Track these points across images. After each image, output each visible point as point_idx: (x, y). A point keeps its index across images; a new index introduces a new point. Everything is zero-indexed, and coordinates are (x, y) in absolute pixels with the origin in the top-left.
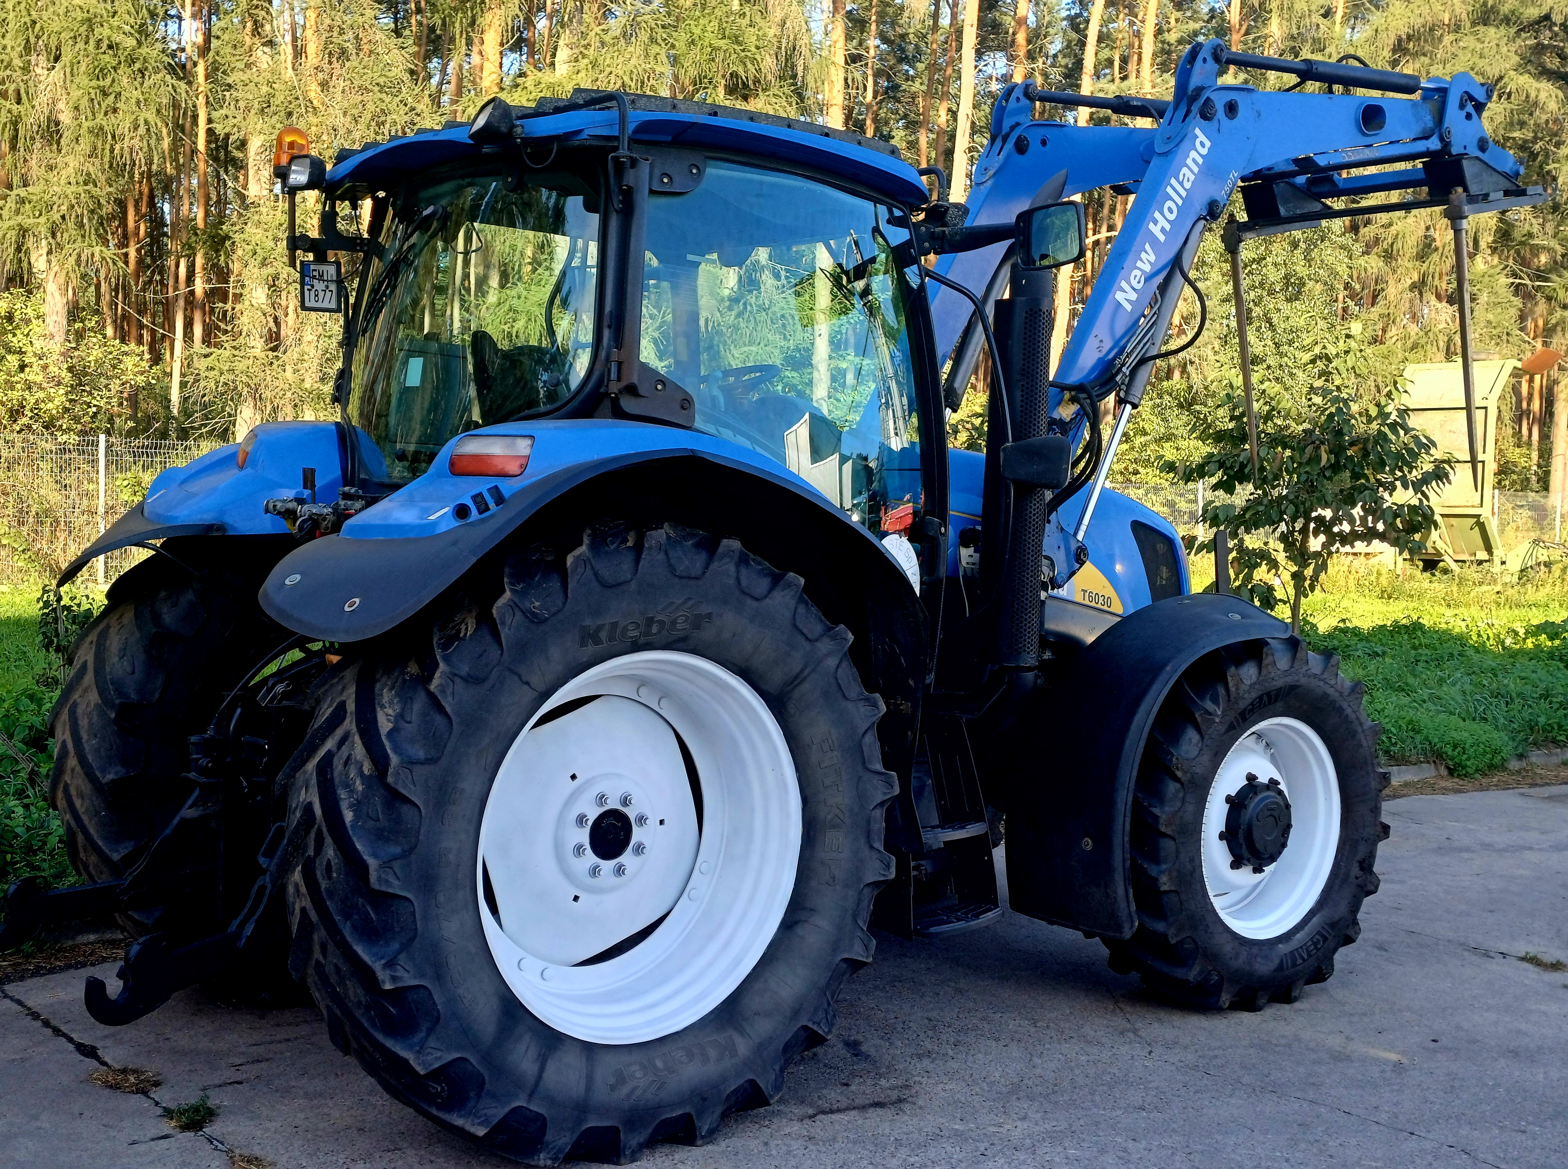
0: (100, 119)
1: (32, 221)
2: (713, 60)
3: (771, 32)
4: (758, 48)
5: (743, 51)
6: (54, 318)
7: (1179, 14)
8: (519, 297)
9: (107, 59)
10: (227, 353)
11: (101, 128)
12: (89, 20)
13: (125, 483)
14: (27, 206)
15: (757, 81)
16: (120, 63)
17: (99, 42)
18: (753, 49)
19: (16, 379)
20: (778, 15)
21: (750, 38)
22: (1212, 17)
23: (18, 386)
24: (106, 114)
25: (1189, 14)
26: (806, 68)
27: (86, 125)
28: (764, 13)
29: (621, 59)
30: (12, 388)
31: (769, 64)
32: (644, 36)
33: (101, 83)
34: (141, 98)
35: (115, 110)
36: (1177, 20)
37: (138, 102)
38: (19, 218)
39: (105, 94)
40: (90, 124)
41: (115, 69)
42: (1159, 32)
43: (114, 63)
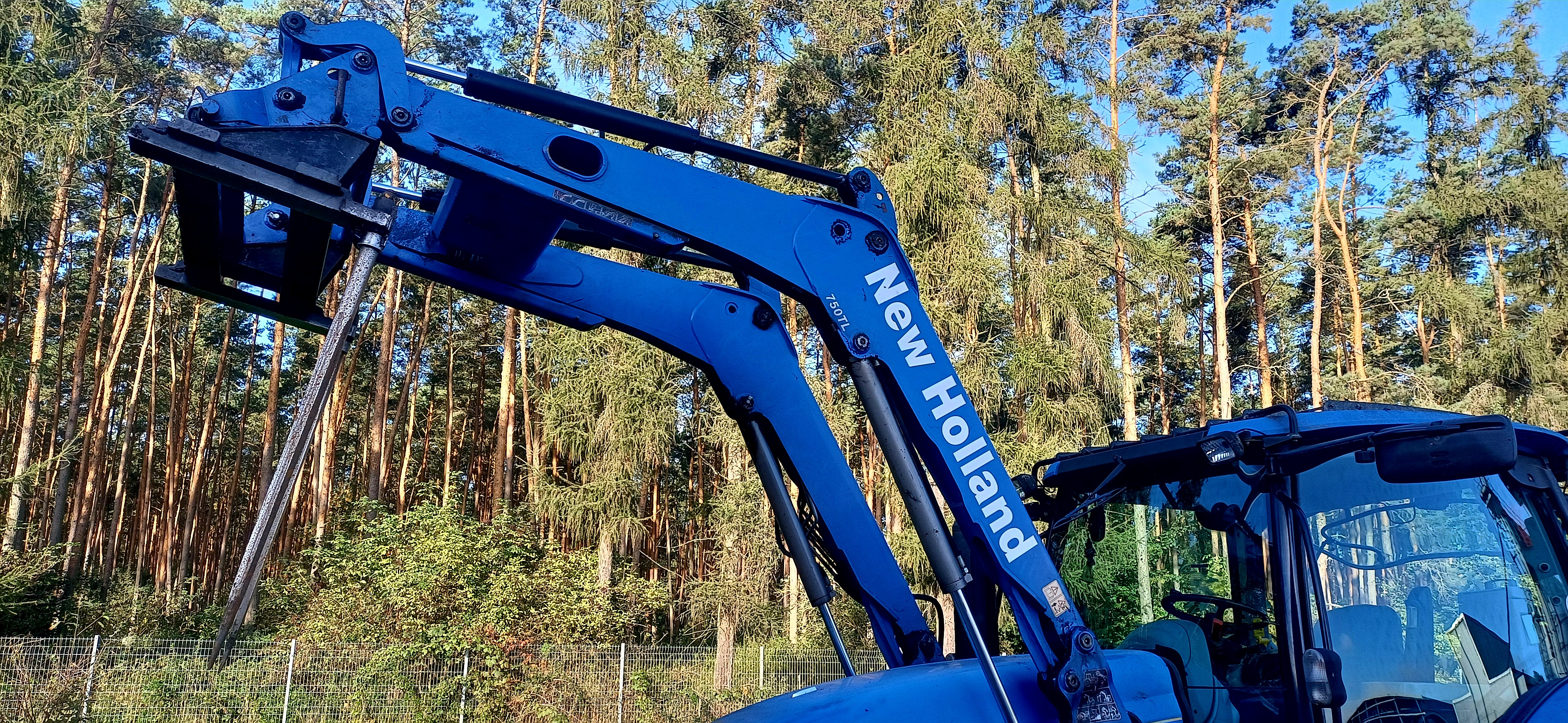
0: (631, 437)
1: (592, 504)
2: (1036, 376)
3: (1075, 356)
4: (1065, 366)
5: (1056, 368)
6: (603, 565)
7: (1381, 338)
8: (906, 538)
9: (637, 400)
10: (713, 583)
11: (631, 442)
12: (627, 378)
13: (636, 678)
14: (590, 494)
15: (1066, 386)
16: (644, 402)
17: (632, 391)
18: (1063, 367)
19: (575, 607)
20: (1079, 345)
21: (1061, 361)
22: (1406, 338)
23: (575, 612)
24: (634, 432)
25: (1389, 337)
26: (1102, 378)
27: (622, 440)
28: (1070, 345)
29: (968, 377)
30: (572, 613)
31: (1075, 376)
32: (982, 362)
33: (632, 414)
34: (656, 421)
35: (640, 430)
36: (1380, 342)
37: (654, 424)
38: (584, 503)
39: (634, 421)
40: (625, 439)
41: (641, 405)
42: (1366, 348)
43: (641, 402)
